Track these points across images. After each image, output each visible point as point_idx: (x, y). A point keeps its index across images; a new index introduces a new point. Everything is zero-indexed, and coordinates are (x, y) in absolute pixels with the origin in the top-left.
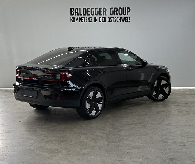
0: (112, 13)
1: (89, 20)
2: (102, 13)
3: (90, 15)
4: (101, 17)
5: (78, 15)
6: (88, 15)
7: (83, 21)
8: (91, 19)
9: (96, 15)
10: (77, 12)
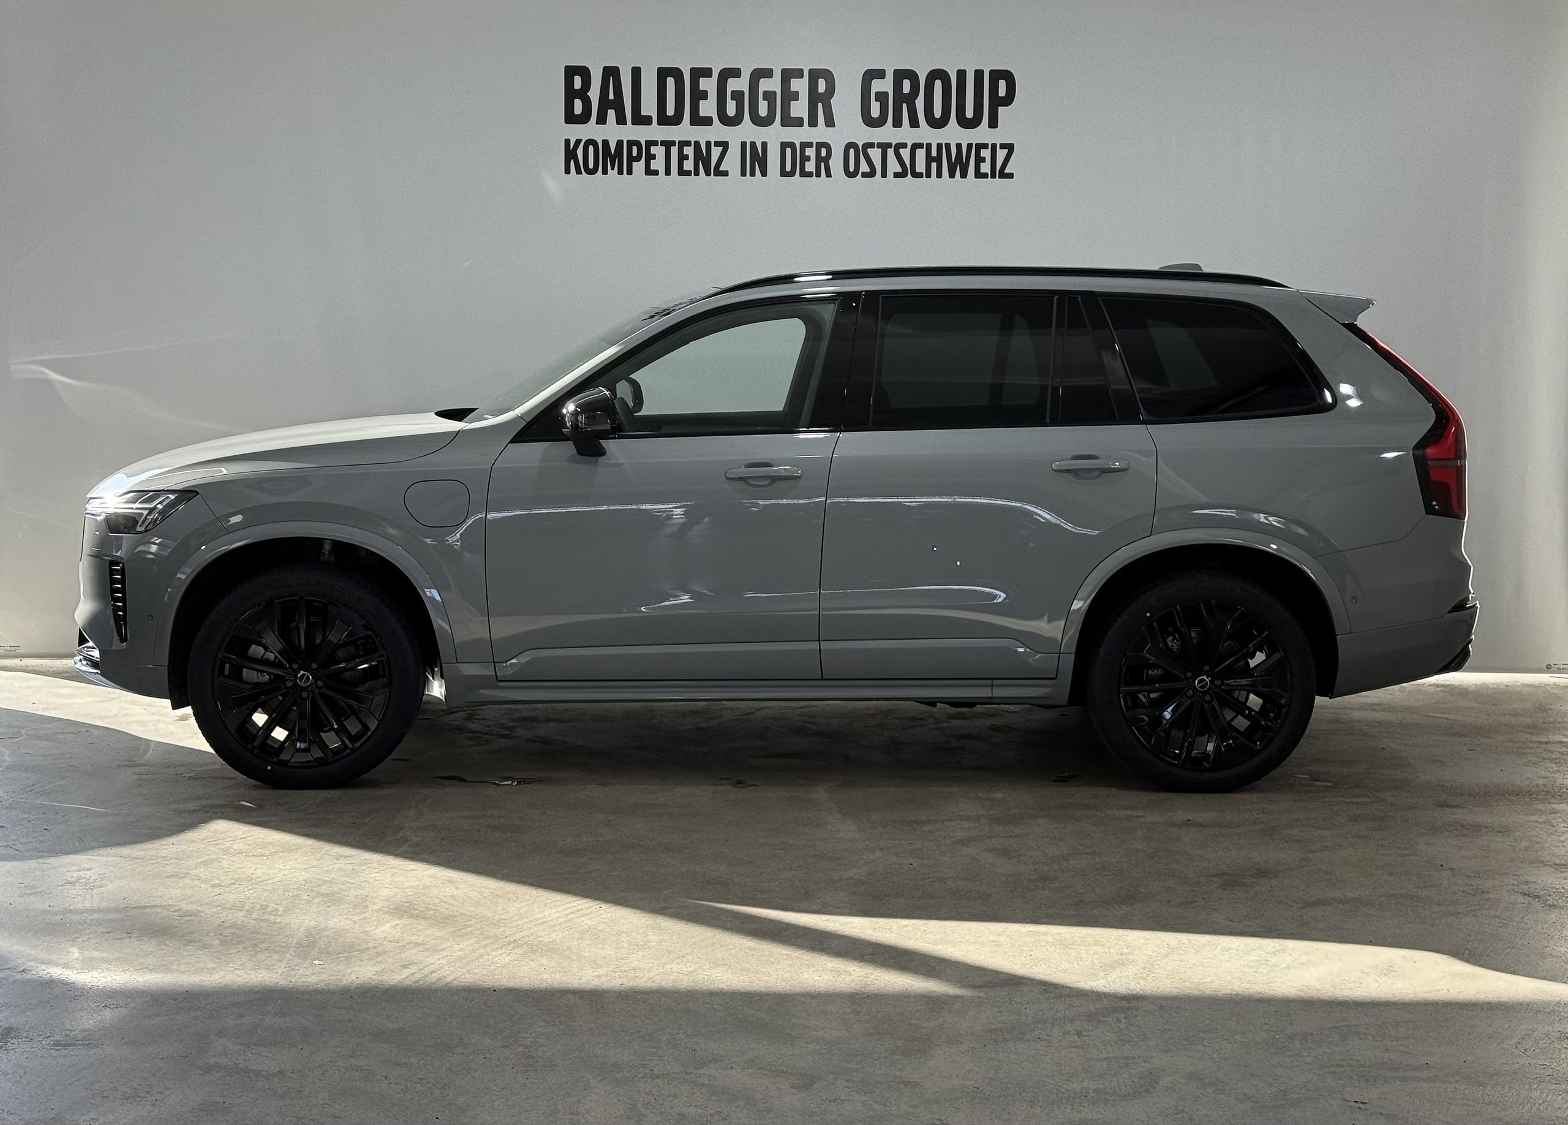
10: (611, 97)
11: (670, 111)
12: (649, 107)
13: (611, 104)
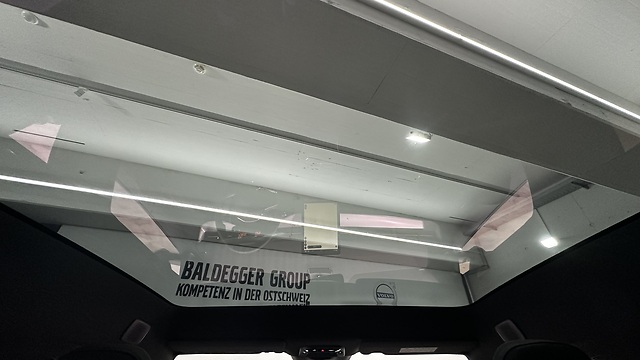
0: (274, 282)
1: (222, 292)
2: (253, 280)
3: (226, 281)
4: (251, 287)
5: (199, 279)
6: (223, 280)
7: (207, 294)
8: (227, 291)
9: (241, 282)
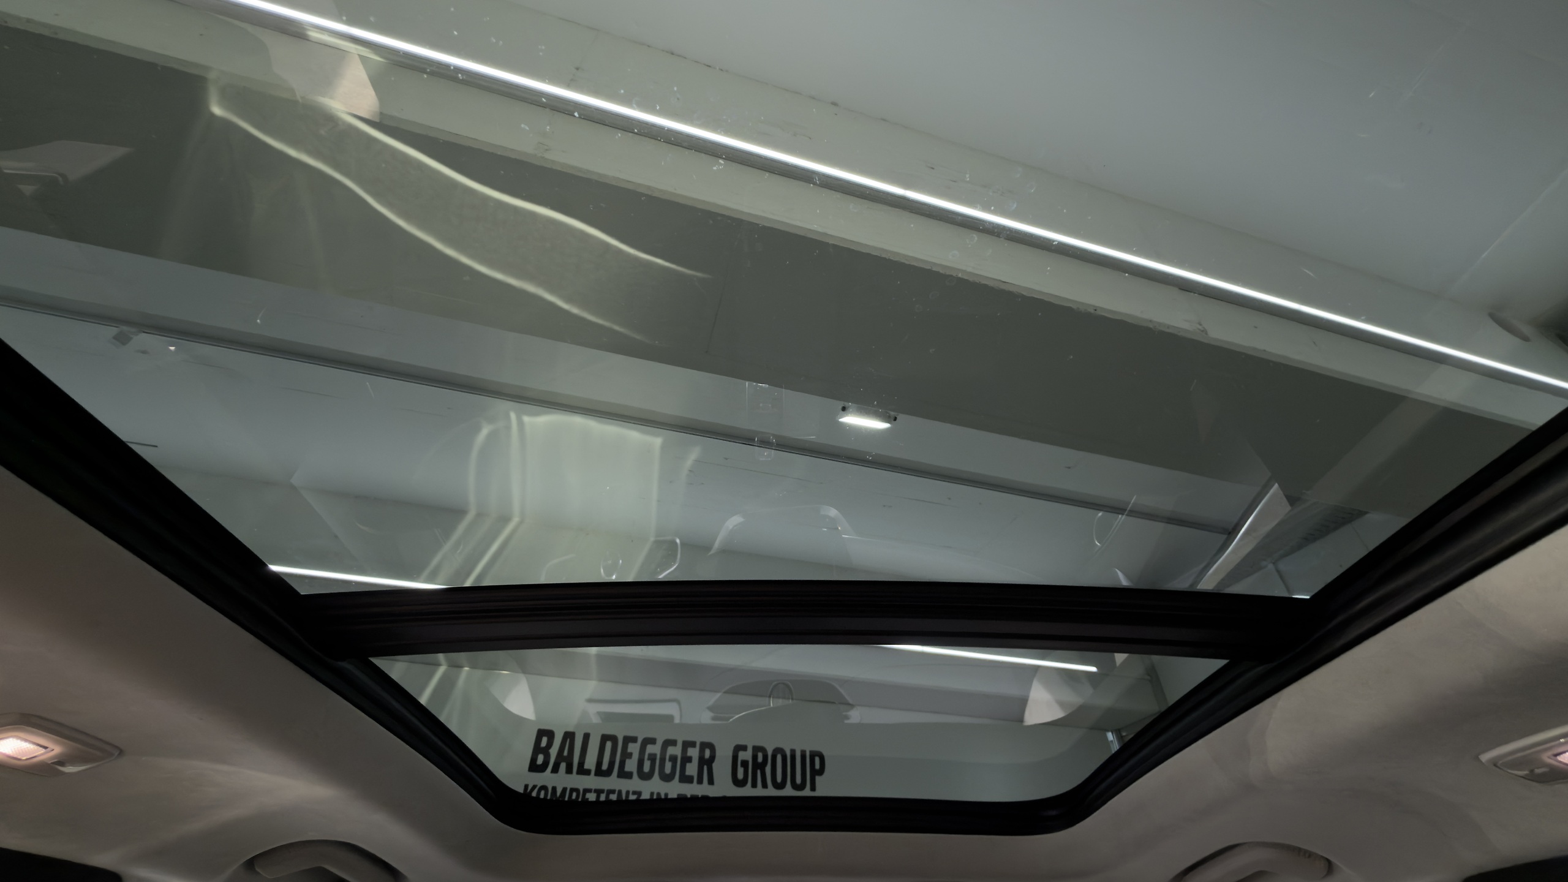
0: (740, 775)
2: (692, 769)
3: (629, 775)
4: (689, 789)
5: (569, 770)
6: (624, 775)
9: (664, 777)
10: (566, 753)
11: (605, 767)
12: (590, 763)
13: (565, 760)
